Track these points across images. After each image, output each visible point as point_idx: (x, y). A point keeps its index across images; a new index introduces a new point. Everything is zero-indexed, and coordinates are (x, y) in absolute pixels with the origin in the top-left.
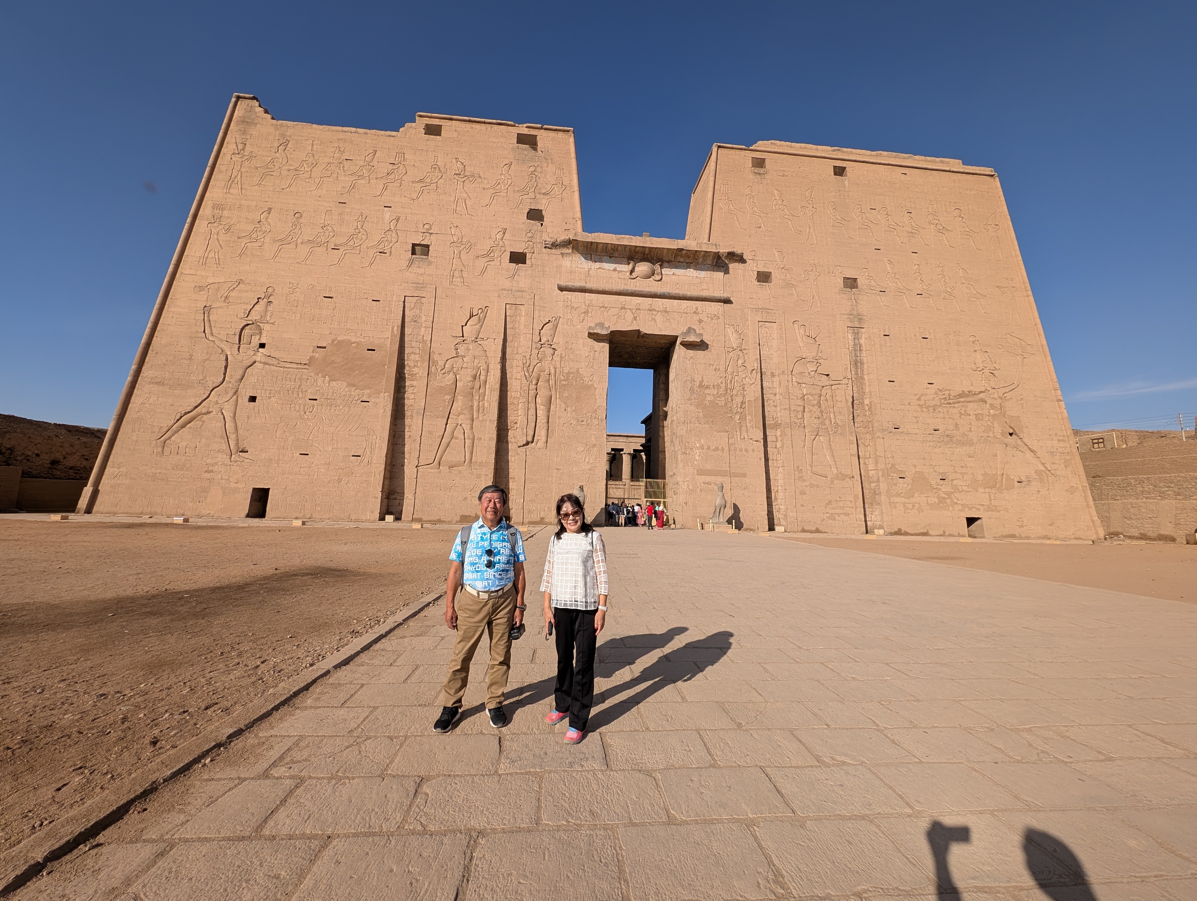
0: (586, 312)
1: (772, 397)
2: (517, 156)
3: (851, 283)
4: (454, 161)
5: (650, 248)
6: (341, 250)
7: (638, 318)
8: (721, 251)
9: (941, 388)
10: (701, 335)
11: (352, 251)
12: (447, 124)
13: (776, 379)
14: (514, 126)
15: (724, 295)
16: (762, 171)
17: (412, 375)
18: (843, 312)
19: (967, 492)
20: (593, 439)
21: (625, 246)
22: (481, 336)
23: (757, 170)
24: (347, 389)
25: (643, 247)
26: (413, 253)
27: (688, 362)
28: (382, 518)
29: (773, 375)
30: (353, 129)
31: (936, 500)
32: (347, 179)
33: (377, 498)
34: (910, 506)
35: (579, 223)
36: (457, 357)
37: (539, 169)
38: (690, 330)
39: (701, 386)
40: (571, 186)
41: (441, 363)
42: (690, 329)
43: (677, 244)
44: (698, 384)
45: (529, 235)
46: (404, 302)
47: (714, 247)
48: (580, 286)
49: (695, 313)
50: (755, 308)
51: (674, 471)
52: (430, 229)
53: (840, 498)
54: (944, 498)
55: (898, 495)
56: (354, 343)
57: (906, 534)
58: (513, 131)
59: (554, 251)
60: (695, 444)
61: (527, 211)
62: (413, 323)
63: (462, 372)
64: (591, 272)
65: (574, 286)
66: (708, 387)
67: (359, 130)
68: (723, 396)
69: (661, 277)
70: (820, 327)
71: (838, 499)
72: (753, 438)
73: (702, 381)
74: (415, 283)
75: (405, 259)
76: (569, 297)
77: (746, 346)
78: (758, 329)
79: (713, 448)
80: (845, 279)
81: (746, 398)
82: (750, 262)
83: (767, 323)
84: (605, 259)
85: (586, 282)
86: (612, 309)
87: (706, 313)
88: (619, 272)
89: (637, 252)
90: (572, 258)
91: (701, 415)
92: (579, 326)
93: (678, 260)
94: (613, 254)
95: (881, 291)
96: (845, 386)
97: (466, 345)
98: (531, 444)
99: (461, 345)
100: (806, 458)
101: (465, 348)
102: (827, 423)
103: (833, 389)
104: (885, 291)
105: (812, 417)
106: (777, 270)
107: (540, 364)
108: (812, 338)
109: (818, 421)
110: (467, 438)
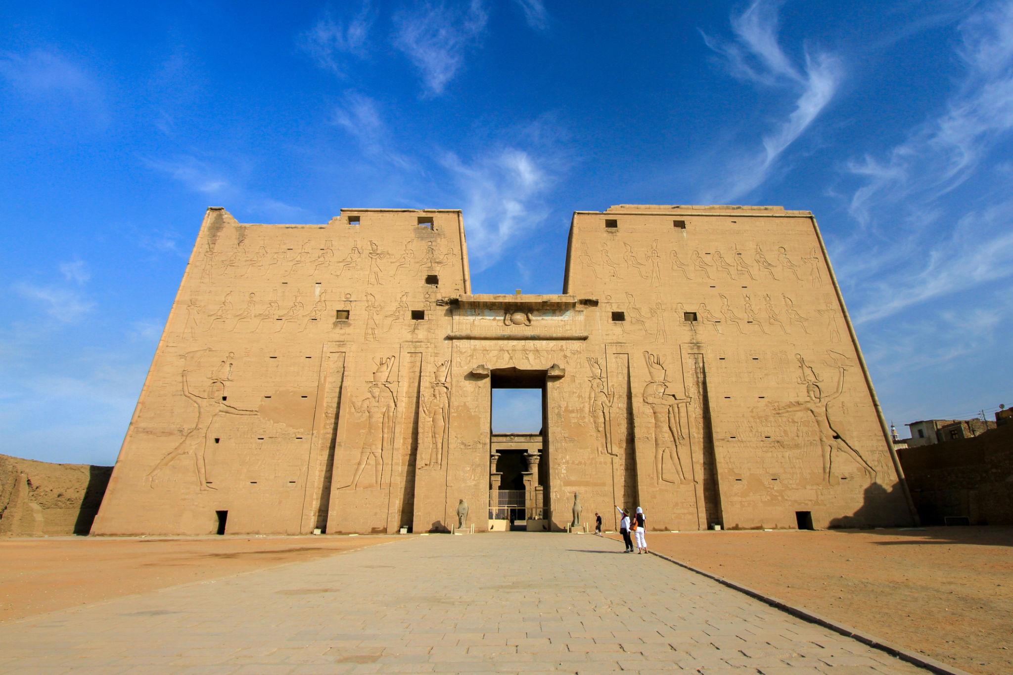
0: (472, 356)
2: (418, 233)
3: (692, 317)
4: (369, 243)
5: (520, 302)
6: (284, 320)
7: (514, 358)
9: (770, 401)
10: (564, 369)
11: (292, 320)
12: (363, 215)
14: (415, 211)
15: (582, 334)
16: (614, 229)
18: (685, 342)
19: (797, 489)
20: (478, 460)
21: (501, 302)
23: (610, 229)
24: (286, 429)
25: (515, 302)
26: (338, 317)
27: (555, 391)
31: (769, 498)
32: (289, 264)
34: (746, 504)
35: (467, 284)
36: (370, 398)
37: (434, 244)
38: (554, 366)
39: (566, 411)
40: (459, 255)
42: (554, 364)
43: (541, 299)
44: (563, 409)
45: (427, 295)
46: (330, 357)
47: (572, 298)
48: (465, 335)
49: (561, 350)
50: (609, 344)
52: (350, 298)
53: (685, 500)
54: (776, 496)
55: (736, 495)
56: (293, 392)
57: (743, 528)
58: (414, 215)
59: (445, 308)
60: (562, 460)
61: (426, 277)
64: (475, 322)
65: (461, 336)
66: (572, 411)
67: (299, 226)
68: (585, 418)
69: (532, 322)
70: (665, 355)
71: (684, 501)
72: (611, 452)
73: (567, 407)
74: (338, 342)
75: (332, 323)
76: (458, 344)
77: (604, 375)
78: (614, 360)
79: (577, 462)
80: (685, 313)
81: (605, 419)
82: (604, 305)
83: (621, 355)
84: (487, 311)
85: (471, 331)
86: (493, 351)
87: (570, 349)
88: (498, 321)
89: (512, 305)
90: (460, 312)
91: (567, 435)
92: (466, 367)
93: (546, 309)
94: (492, 307)
95: (716, 322)
96: (688, 404)
97: (378, 388)
98: (428, 466)
99: (373, 388)
100: (656, 467)
101: (376, 391)
102: (673, 436)
103: (678, 407)
104: (720, 322)
105: (661, 432)
106: (628, 311)
107: (435, 401)
108: (659, 365)
109: (666, 435)
110: (377, 464)
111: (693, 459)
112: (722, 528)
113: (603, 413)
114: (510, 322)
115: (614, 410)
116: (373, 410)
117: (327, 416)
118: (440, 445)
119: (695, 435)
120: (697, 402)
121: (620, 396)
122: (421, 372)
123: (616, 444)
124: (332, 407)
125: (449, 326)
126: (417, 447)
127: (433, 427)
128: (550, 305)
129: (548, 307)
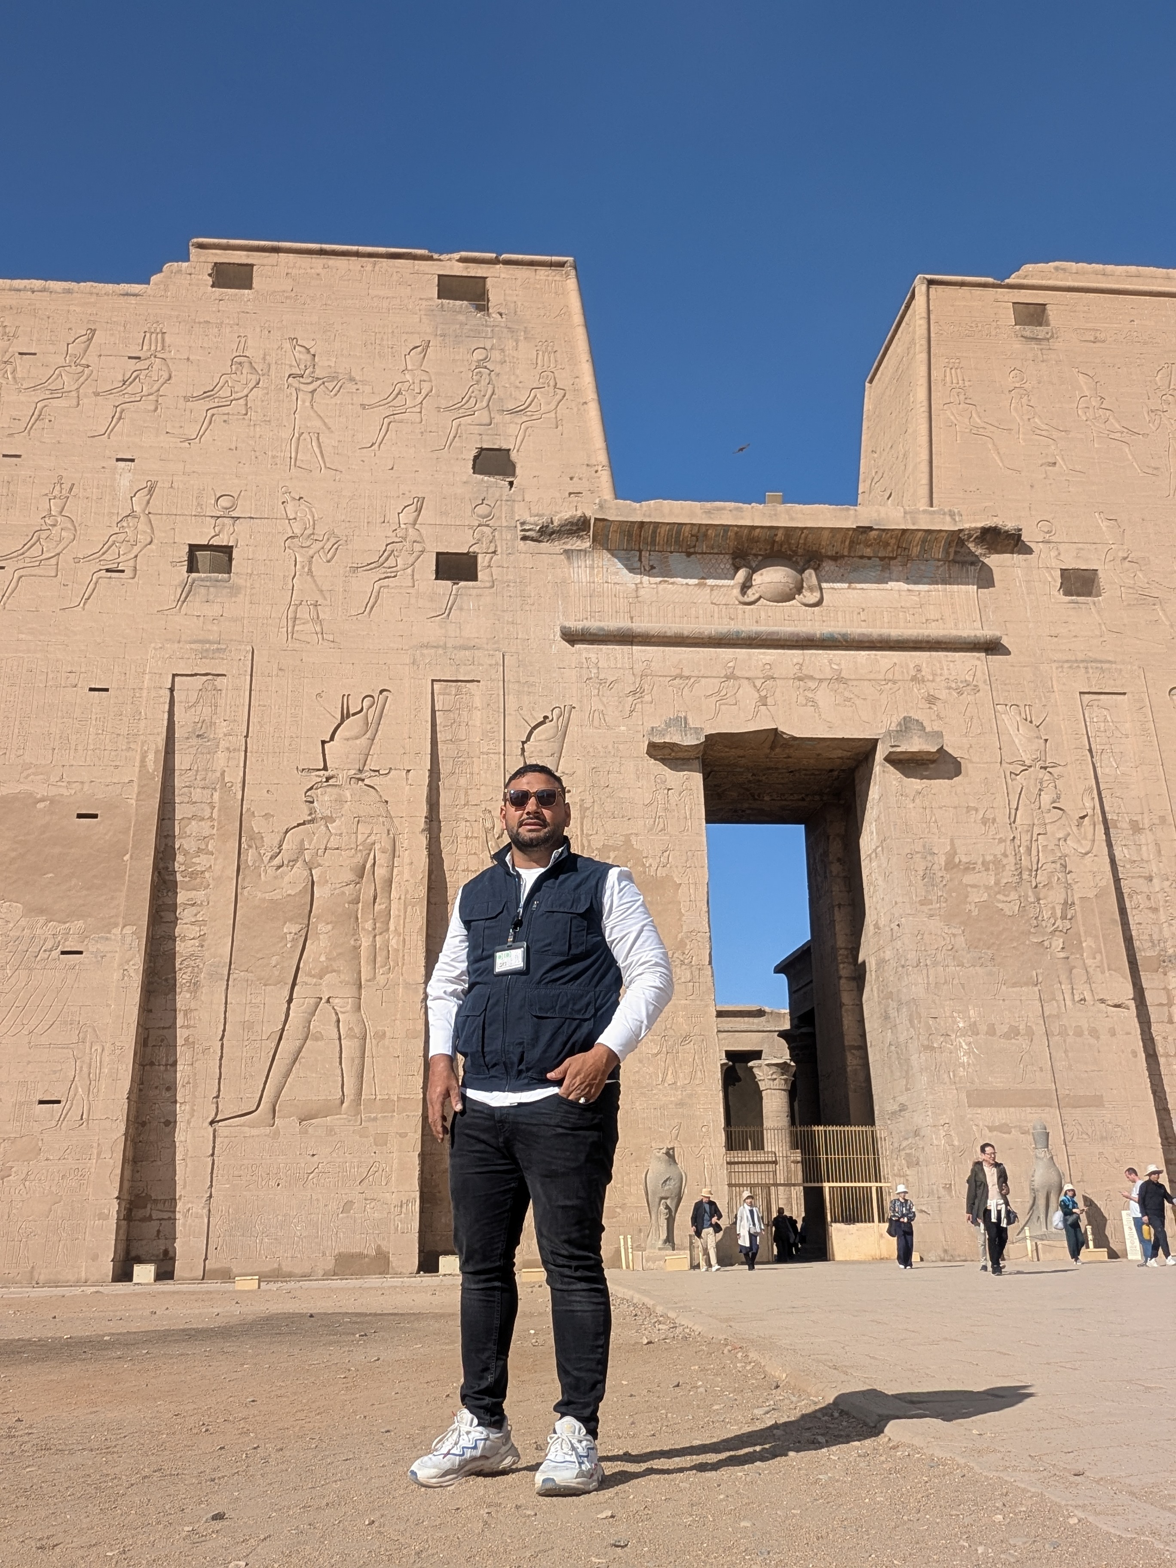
0: (638, 692)
1: (1141, 885)
2: (441, 326)
4: (287, 345)
5: (786, 529)
6: (9, 570)
7: (770, 701)
8: (967, 526)
10: (940, 735)
11: (36, 571)
12: (265, 261)
13: (1146, 838)
14: (431, 258)
15: (986, 633)
16: (1040, 331)
17: (193, 875)
20: (681, 1020)
21: (726, 528)
22: (372, 764)
23: (1028, 331)
24: (23, 922)
25: (768, 527)
26: (192, 567)
27: (911, 806)
28: (123, 1274)
29: (1136, 828)
30: (37, 284)
32: (22, 398)
33: (107, 1217)
35: (605, 477)
36: (312, 821)
37: (496, 355)
38: (907, 725)
39: (951, 865)
40: (577, 391)
41: (271, 840)
42: (905, 720)
43: (856, 516)
44: (942, 860)
45: (482, 510)
46: (172, 690)
47: (948, 518)
48: (619, 629)
49: (914, 679)
50: (1067, 661)
51: (902, 1099)
52: (233, 507)
56: (42, 800)
58: (427, 270)
59: (545, 546)
60: (955, 1022)
61: (474, 452)
62: (194, 741)
63: (326, 860)
64: (642, 592)
65: (602, 629)
66: (969, 868)
67: (52, 284)
69: (819, 595)
73: (953, 853)
74: (199, 642)
76: (591, 655)
77: (1057, 757)
78: (1083, 711)
79: (1000, 1029)
81: (1075, 893)
82: (1038, 548)
84: (677, 559)
85: (632, 618)
86: (703, 679)
87: (943, 678)
88: (712, 590)
89: (756, 540)
90: (593, 560)
91: (960, 942)
92: (622, 728)
93: (860, 554)
94: (695, 546)
97: (336, 791)
99: (322, 791)
101: (333, 798)
106: (1109, 565)
114: (751, 592)
123: (1120, 971)
128: (875, 539)
129: (869, 550)
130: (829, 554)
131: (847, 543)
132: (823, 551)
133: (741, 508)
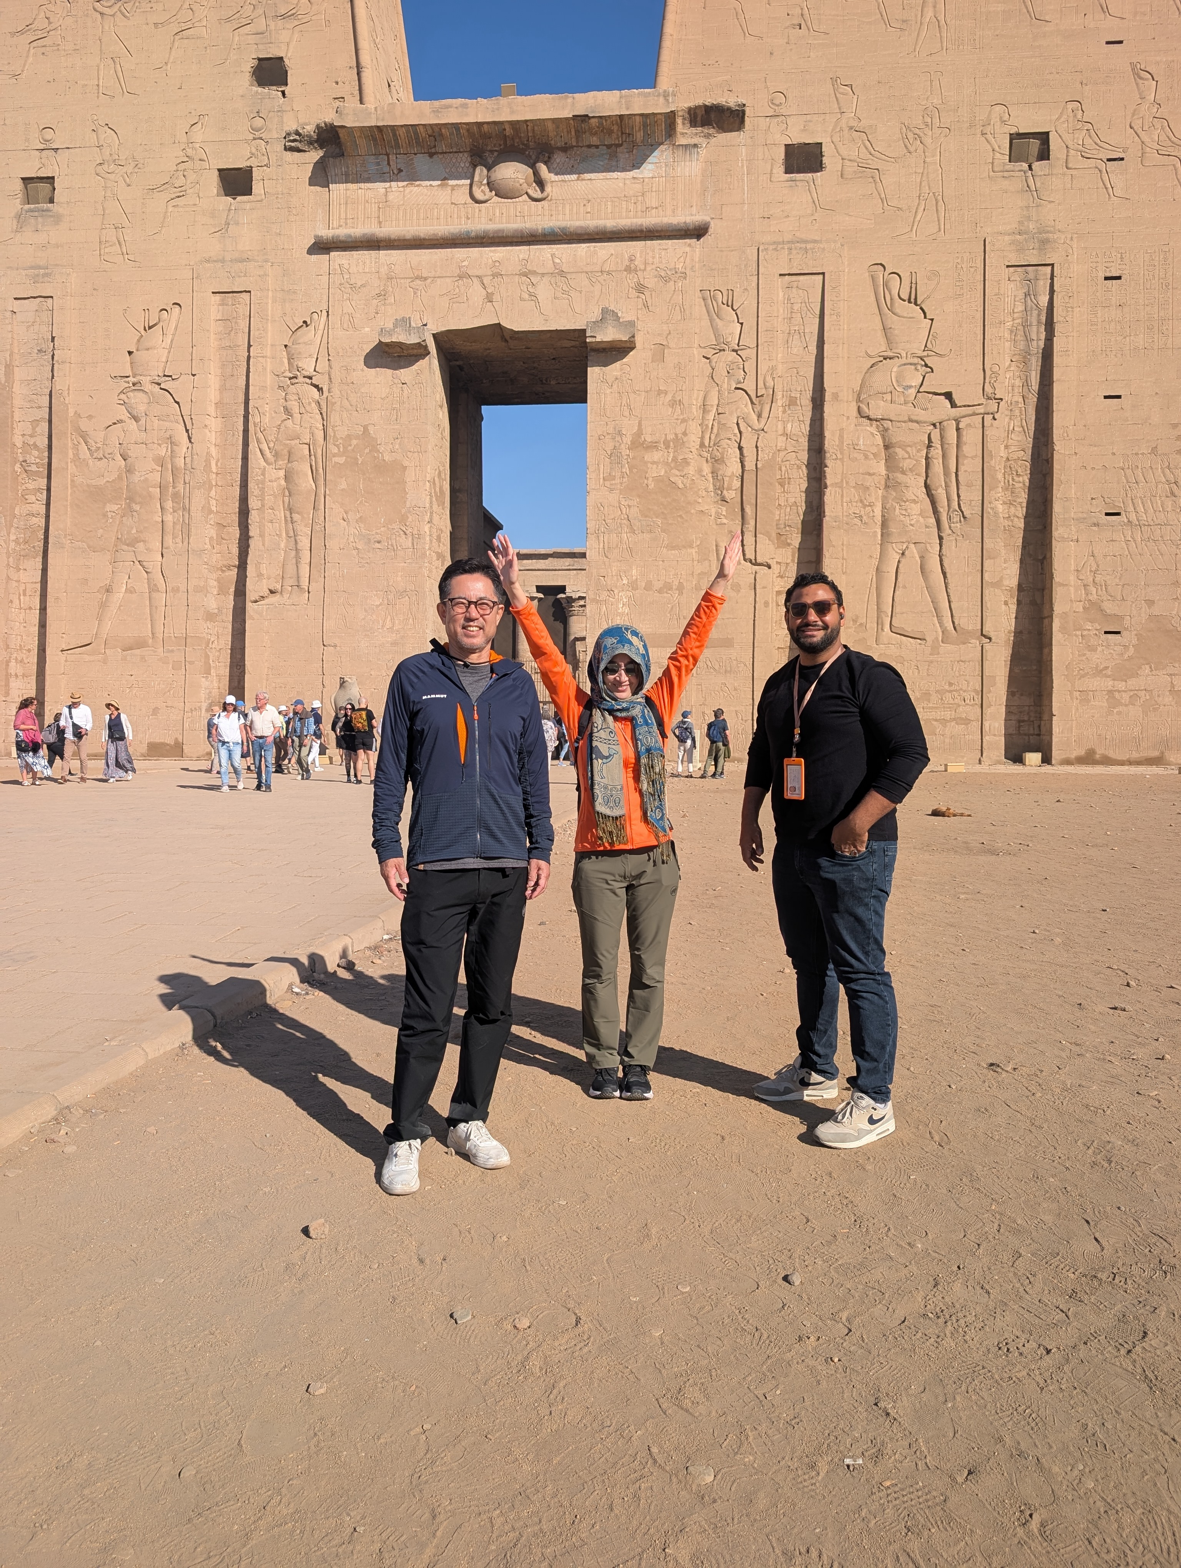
0: (382, 295)
3: (1032, 147)
7: (496, 298)
10: (631, 324)
18: (1001, 228)
20: (399, 579)
21: (456, 126)
25: (495, 123)
26: (26, 198)
27: (608, 391)
34: (1126, 697)
35: (363, 79)
36: (123, 421)
38: (607, 315)
39: (637, 444)
42: (605, 311)
43: (570, 104)
44: (628, 440)
45: (258, 122)
46: (14, 311)
47: (661, 99)
48: (364, 235)
49: (628, 269)
50: (773, 243)
52: (54, 139)
53: (951, 684)
55: (1099, 672)
57: (1107, 761)
59: (302, 159)
60: (620, 579)
61: (252, 64)
62: (36, 355)
64: (391, 197)
65: (350, 236)
68: (688, 464)
69: (548, 189)
70: (936, 274)
71: (947, 687)
72: (753, 558)
73: (639, 433)
74: (32, 268)
75: (13, 215)
76: (344, 262)
77: (749, 340)
78: (781, 294)
79: (657, 585)
80: (1015, 137)
81: (743, 466)
82: (763, 123)
83: (802, 278)
84: (421, 161)
85: (380, 223)
86: (438, 280)
87: (654, 267)
88: (453, 190)
89: (487, 136)
90: (348, 167)
91: (634, 512)
92: (367, 329)
93: (588, 143)
94: (435, 146)
95: (1109, 160)
96: (988, 418)
97: (140, 394)
98: (278, 596)
99: (131, 394)
100: (878, 596)
101: (138, 401)
102: (936, 512)
103: (958, 429)
104: (1122, 159)
105: (901, 500)
106: (836, 139)
107: (289, 423)
108: (916, 304)
109: (915, 509)
110: (153, 589)
111: (986, 576)
112: (1047, 760)
113: (740, 448)
114: (487, 189)
115: (773, 441)
116: (134, 452)
117: (26, 471)
118: (304, 543)
119: (1000, 508)
120: (1017, 413)
121: (792, 402)
122: (249, 346)
123: (768, 534)
124: (35, 446)
125: (320, 211)
126: (248, 546)
127: (287, 493)
128: (598, 127)
129: (595, 138)
130: (559, 145)
131: (573, 133)
132: (553, 142)
133: (466, 104)
